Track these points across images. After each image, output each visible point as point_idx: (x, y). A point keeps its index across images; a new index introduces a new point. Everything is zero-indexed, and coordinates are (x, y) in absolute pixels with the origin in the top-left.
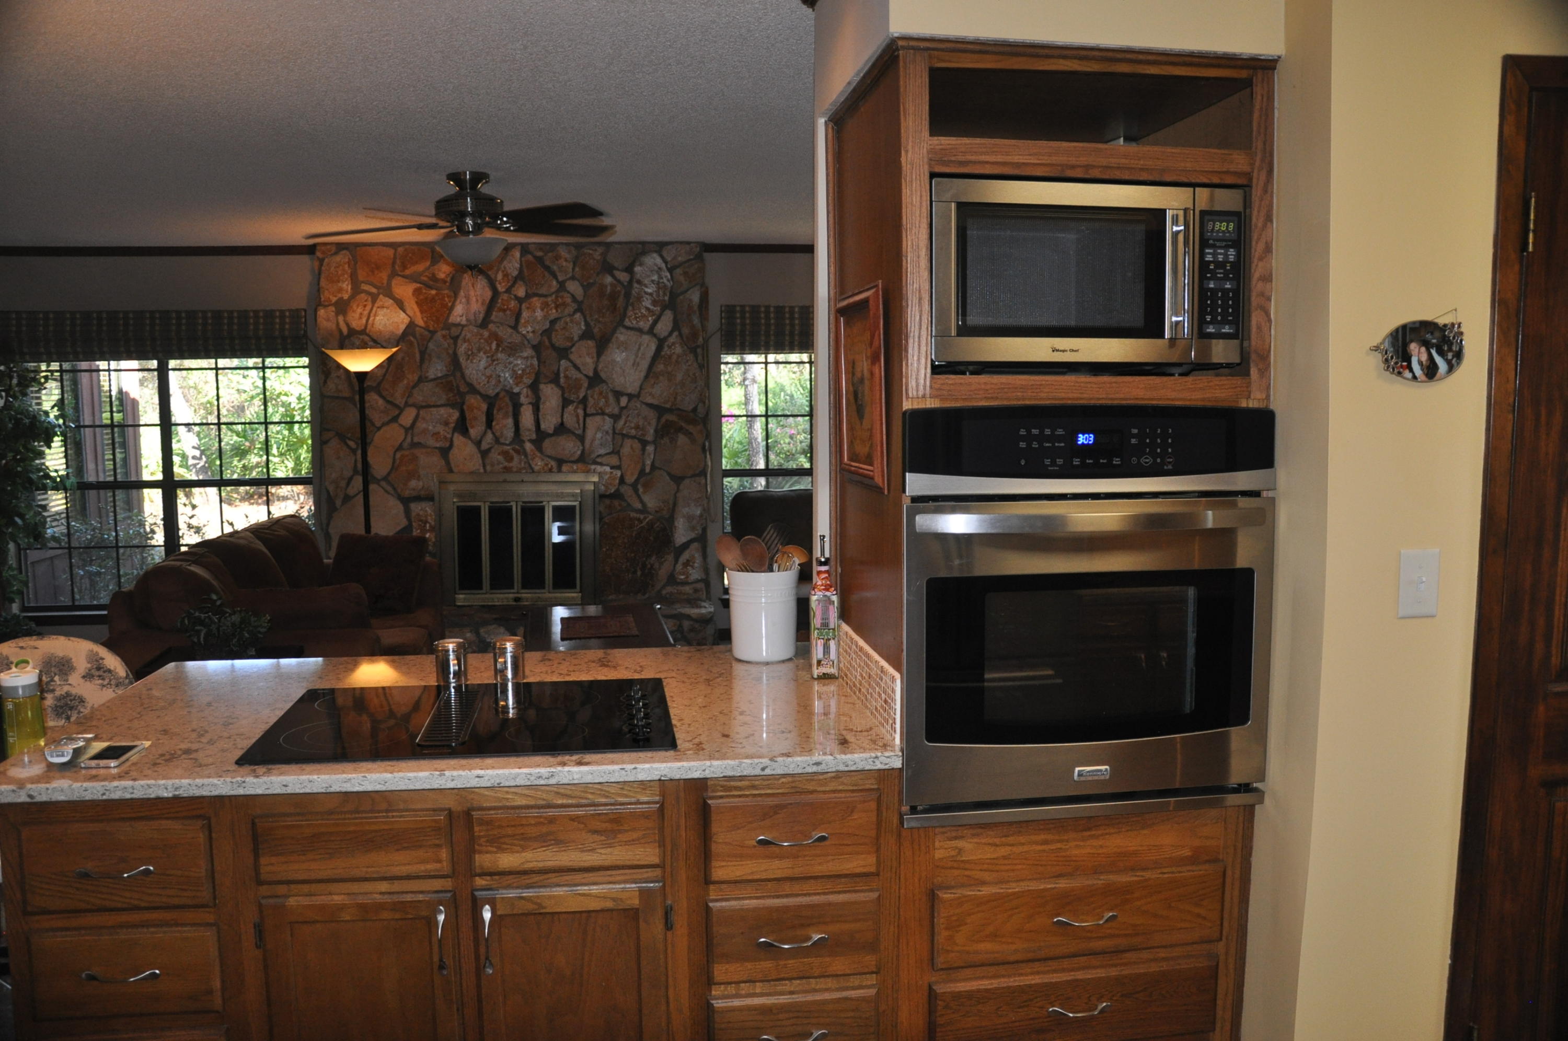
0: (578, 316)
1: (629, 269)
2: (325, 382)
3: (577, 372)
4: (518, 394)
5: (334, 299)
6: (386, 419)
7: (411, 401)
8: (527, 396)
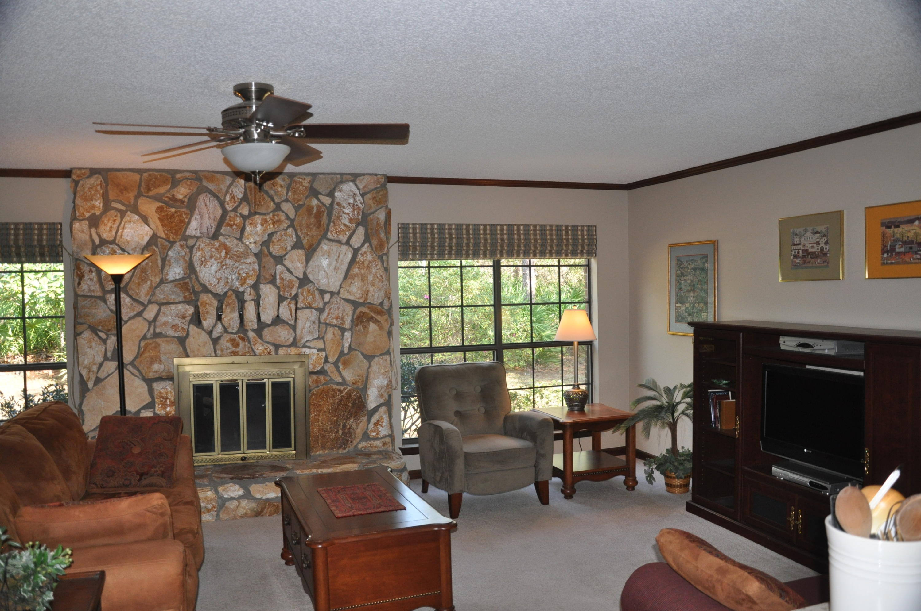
0: (290, 230)
1: (331, 194)
2: (79, 284)
3: (290, 275)
4: (243, 292)
5: (87, 215)
6: (132, 314)
7: (154, 299)
8: (250, 294)
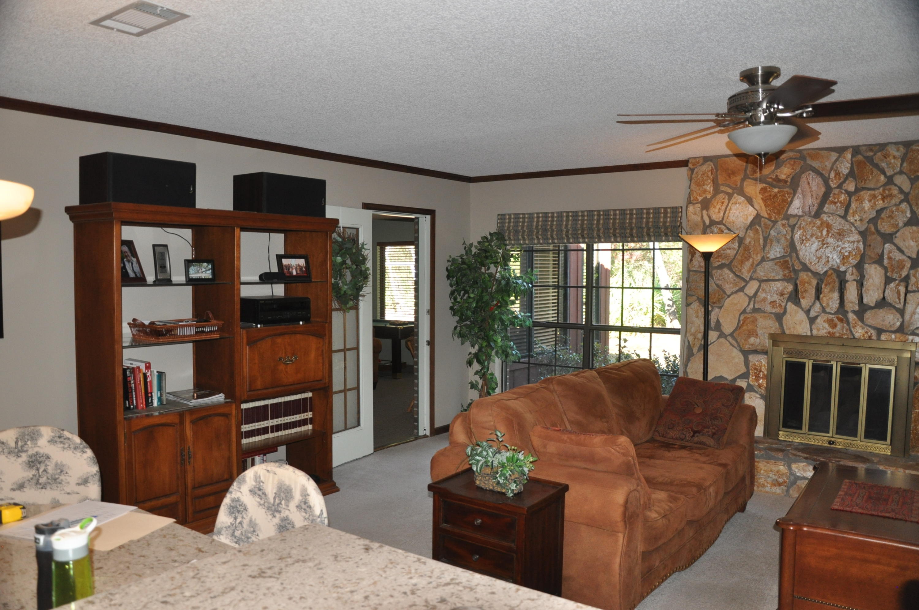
0: (904, 205)
2: (691, 260)
3: (900, 254)
4: (845, 272)
5: (700, 199)
6: (735, 289)
7: (755, 276)
8: (852, 274)
